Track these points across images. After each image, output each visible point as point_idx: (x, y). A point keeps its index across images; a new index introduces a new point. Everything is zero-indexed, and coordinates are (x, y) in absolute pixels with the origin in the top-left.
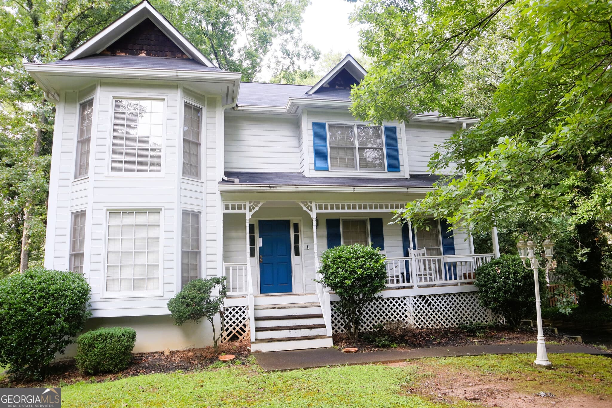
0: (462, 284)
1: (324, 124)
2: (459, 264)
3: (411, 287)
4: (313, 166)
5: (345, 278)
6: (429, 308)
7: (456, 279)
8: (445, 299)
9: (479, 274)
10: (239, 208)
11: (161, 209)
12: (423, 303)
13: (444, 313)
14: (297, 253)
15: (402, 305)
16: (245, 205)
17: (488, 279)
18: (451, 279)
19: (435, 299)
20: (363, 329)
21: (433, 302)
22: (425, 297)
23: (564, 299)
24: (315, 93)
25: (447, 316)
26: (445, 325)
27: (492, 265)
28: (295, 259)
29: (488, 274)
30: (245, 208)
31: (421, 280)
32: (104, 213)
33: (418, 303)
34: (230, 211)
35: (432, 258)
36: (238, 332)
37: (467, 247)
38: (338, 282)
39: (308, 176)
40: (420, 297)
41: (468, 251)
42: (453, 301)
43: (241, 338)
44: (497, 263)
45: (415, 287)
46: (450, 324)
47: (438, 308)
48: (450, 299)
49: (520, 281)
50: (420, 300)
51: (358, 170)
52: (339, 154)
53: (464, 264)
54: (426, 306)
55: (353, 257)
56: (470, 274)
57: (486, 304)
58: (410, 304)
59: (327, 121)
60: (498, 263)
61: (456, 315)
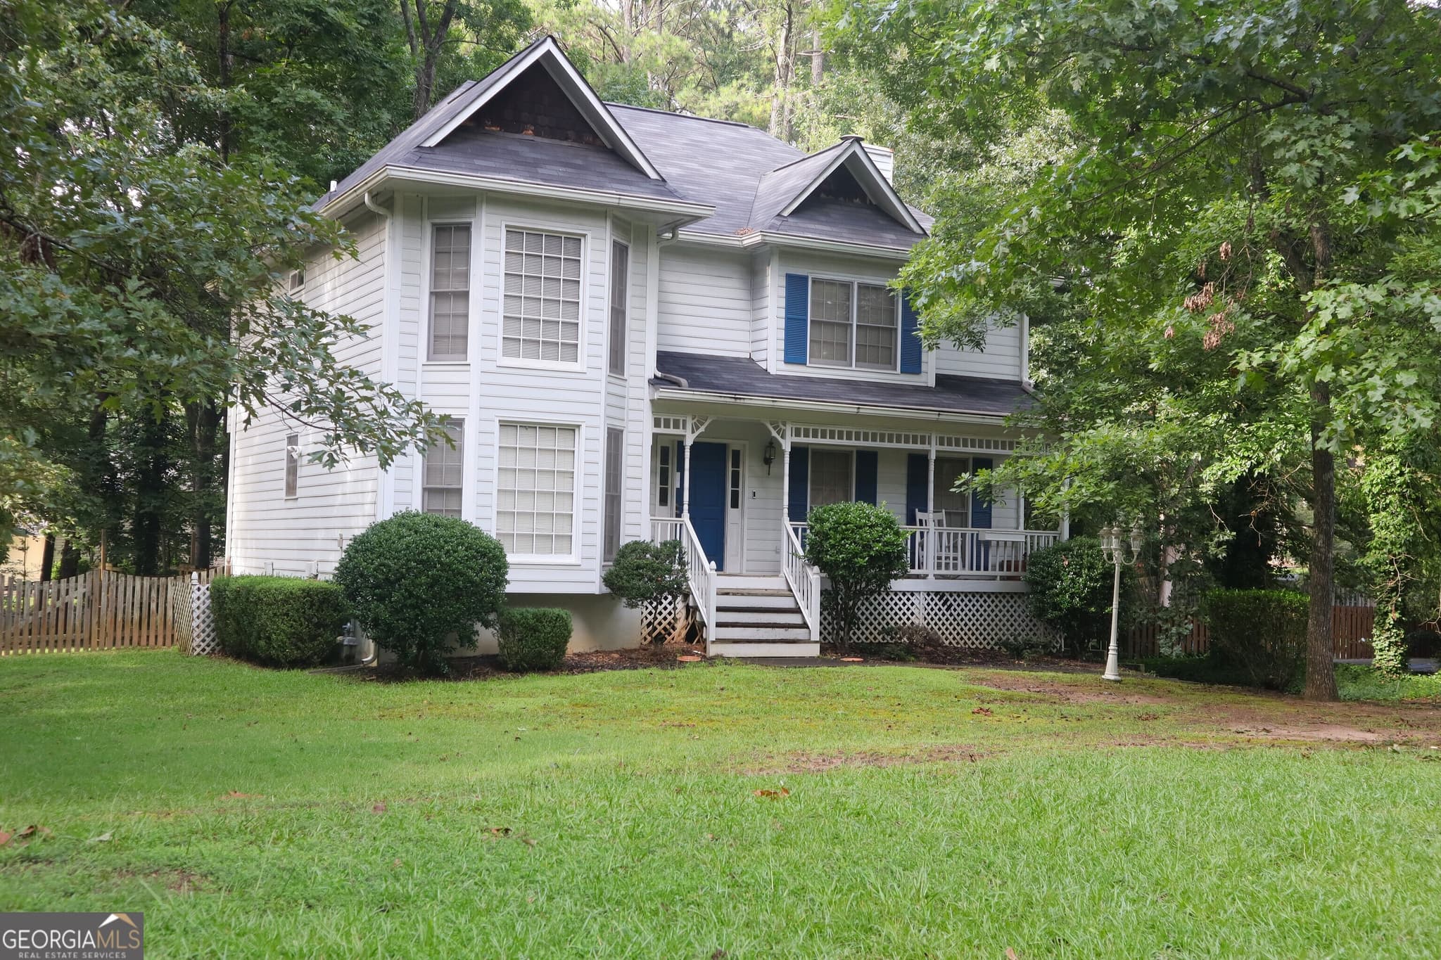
0: (1002, 578)
1: (806, 278)
2: (994, 544)
3: (925, 577)
4: (782, 355)
5: (856, 555)
6: (948, 614)
7: (986, 569)
8: (974, 601)
9: (1033, 564)
10: (676, 426)
11: (579, 426)
12: (940, 604)
13: (970, 624)
14: (735, 504)
15: (909, 604)
16: (684, 422)
17: (1048, 573)
18: (978, 568)
19: (959, 600)
20: (855, 638)
21: (955, 605)
22: (943, 594)
23: (1174, 630)
24: (793, 214)
25: (974, 629)
26: (969, 643)
27: (1056, 551)
28: (732, 514)
29: (1049, 565)
30: (684, 427)
31: (939, 566)
32: (496, 427)
33: (932, 604)
34: (662, 430)
35: (953, 530)
36: (665, 629)
37: (1013, 513)
38: (843, 560)
39: (772, 371)
40: (937, 594)
41: (1013, 524)
42: (985, 606)
43: (669, 638)
44: (1064, 550)
45: (931, 577)
46: (977, 643)
47: (962, 614)
48: (981, 601)
49: (1097, 581)
50: (936, 599)
51: (854, 367)
52: (825, 334)
53: (1002, 544)
54: (944, 609)
55: (865, 525)
56: (1016, 562)
57: (1040, 613)
58: (920, 602)
59: (811, 273)
60: (1067, 550)
61: (989, 629)
